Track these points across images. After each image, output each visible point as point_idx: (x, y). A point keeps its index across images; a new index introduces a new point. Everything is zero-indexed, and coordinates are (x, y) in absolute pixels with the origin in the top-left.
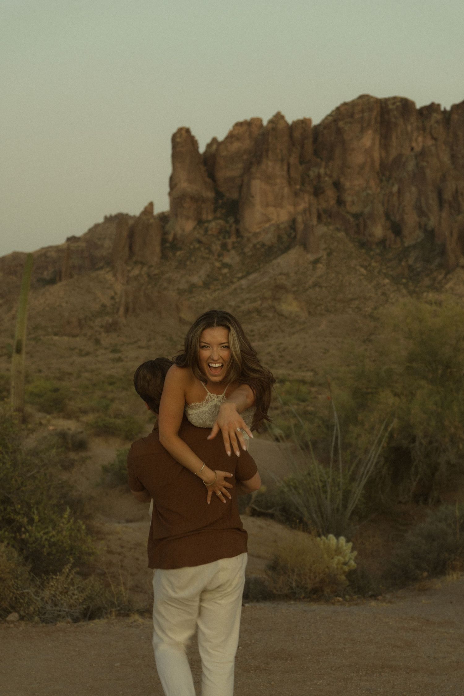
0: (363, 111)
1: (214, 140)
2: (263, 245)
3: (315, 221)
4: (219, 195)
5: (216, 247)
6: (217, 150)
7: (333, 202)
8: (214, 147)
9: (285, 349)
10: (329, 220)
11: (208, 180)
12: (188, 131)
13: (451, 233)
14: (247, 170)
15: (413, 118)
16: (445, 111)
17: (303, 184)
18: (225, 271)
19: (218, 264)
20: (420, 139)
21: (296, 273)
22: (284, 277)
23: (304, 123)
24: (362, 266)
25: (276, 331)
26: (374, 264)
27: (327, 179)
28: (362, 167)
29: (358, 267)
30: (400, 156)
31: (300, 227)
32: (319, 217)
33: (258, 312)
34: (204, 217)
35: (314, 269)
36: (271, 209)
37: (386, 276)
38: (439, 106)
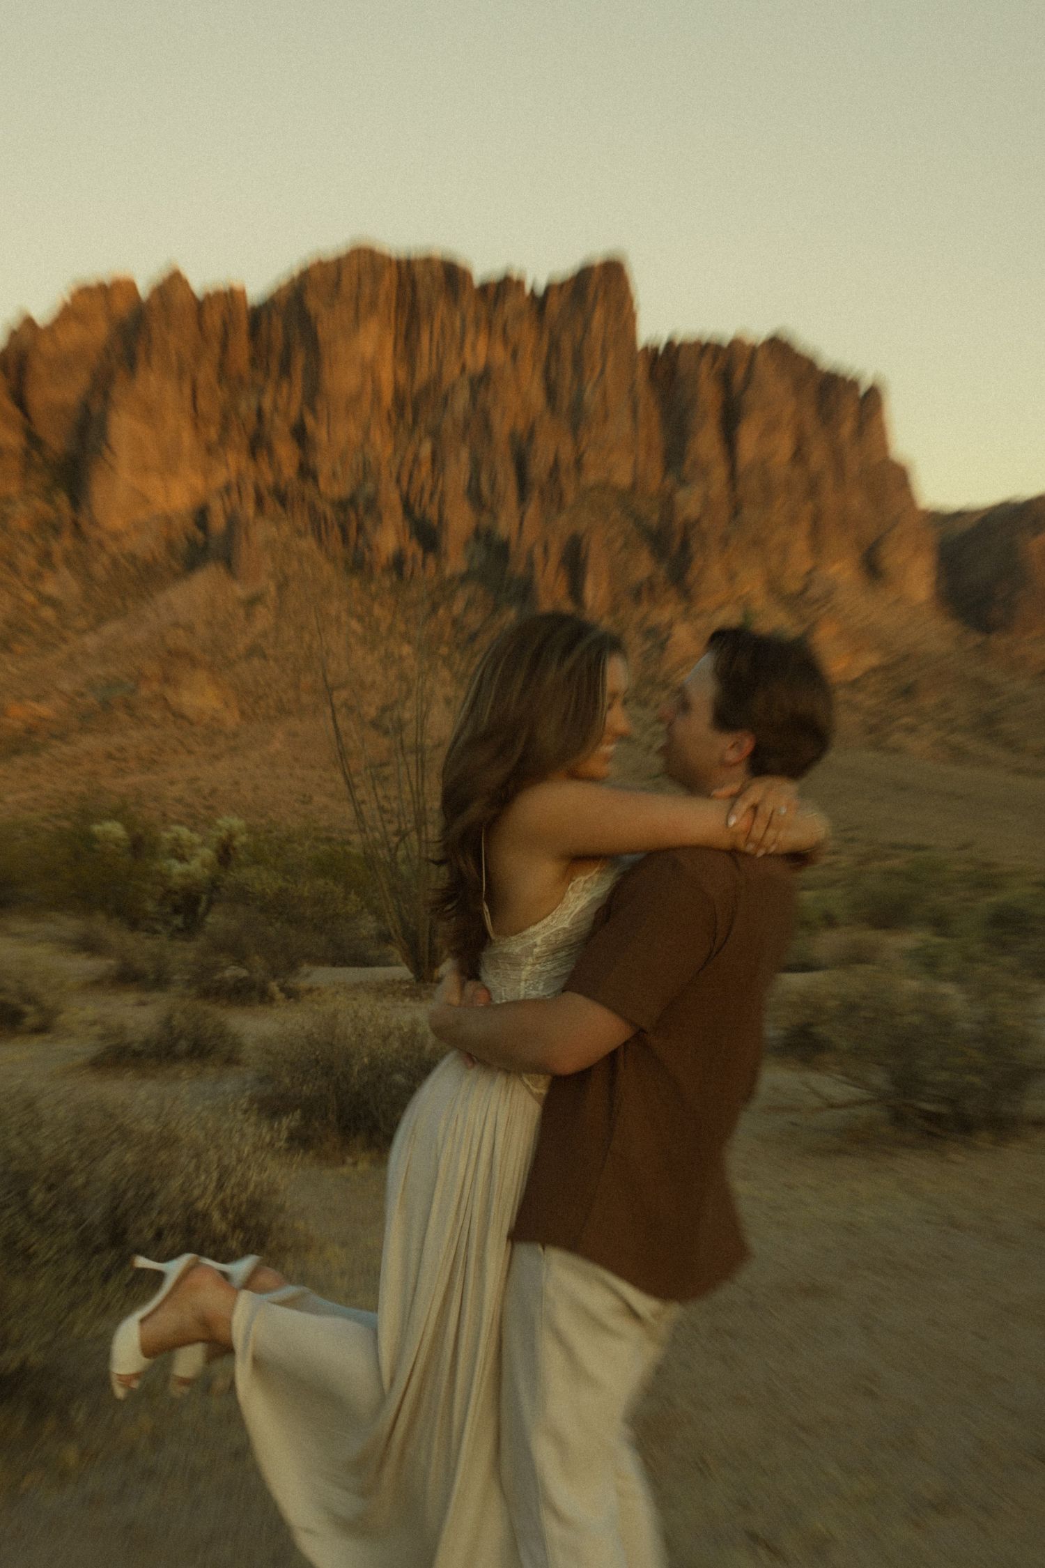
0: (359, 279)
1: (27, 321)
2: (133, 558)
3: (250, 509)
4: (33, 440)
5: (27, 560)
6: (35, 343)
7: (290, 472)
8: (27, 337)
10: (280, 510)
11: (11, 410)
13: (546, 550)
14: (103, 389)
16: (532, 295)
17: (225, 427)
18: (46, 612)
19: (29, 597)
21: (209, 624)
22: (181, 632)
23: (230, 298)
25: (175, 751)
26: (377, 610)
27: (278, 420)
29: (344, 617)
30: (437, 379)
31: (218, 522)
32: (259, 501)
35: (249, 616)
36: (152, 480)
37: (407, 638)
38: (520, 281)
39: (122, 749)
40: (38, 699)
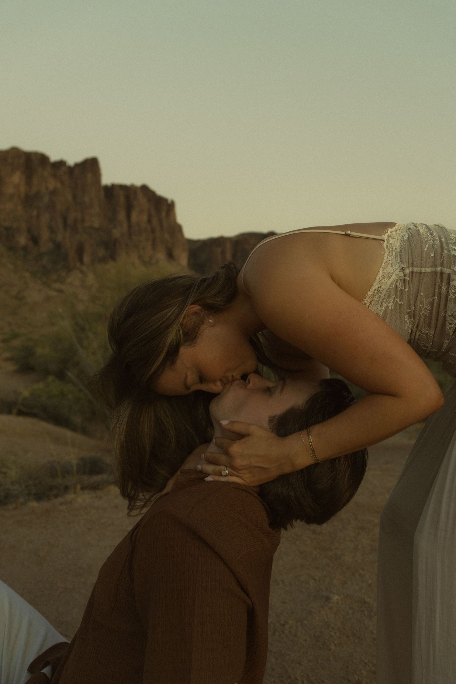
0: (13, 158)
13: (71, 247)
15: (48, 168)
16: (70, 167)
20: (52, 182)
24: (10, 263)
26: (18, 262)
29: (7, 264)
30: (39, 191)
37: (27, 270)
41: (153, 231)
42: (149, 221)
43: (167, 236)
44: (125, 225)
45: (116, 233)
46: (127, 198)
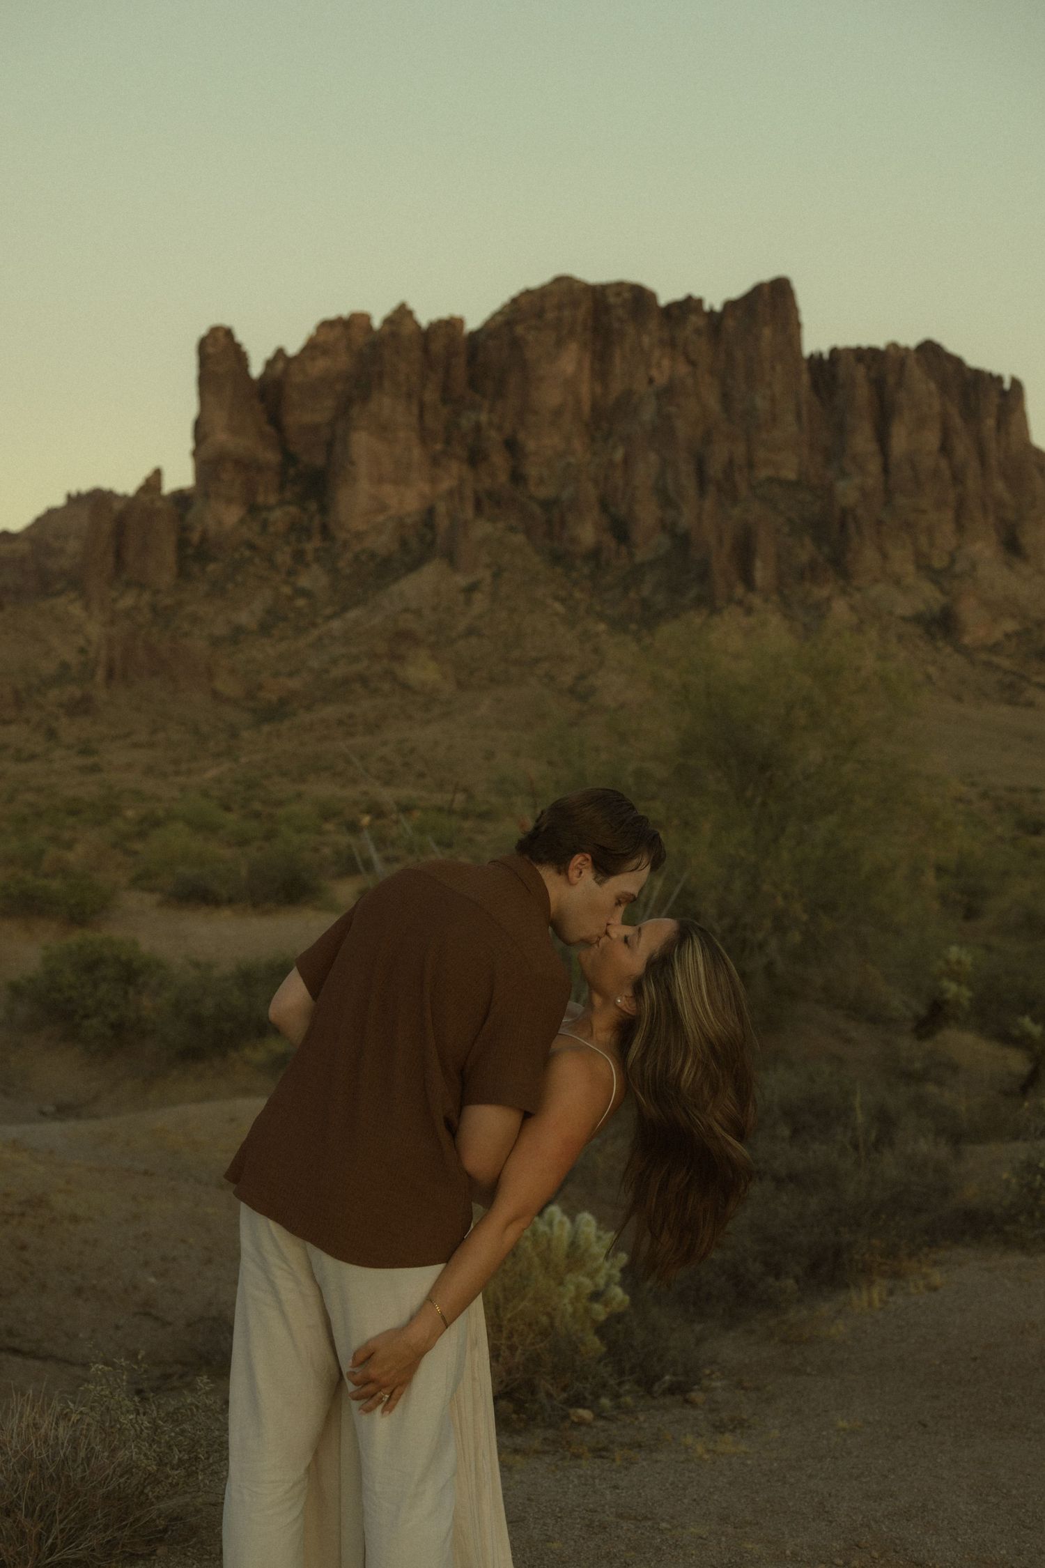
0: (560, 307)
1: (280, 353)
2: (373, 555)
3: (469, 512)
4: (289, 458)
5: (284, 557)
6: (286, 371)
7: (503, 478)
8: (280, 365)
9: (412, 751)
10: (496, 511)
11: (268, 429)
12: (228, 333)
13: (720, 541)
14: (343, 410)
15: (653, 324)
16: (712, 313)
17: (448, 442)
18: (301, 602)
19: (287, 590)
20: (666, 363)
21: (434, 609)
22: (411, 616)
23: (451, 326)
24: (556, 598)
25: (396, 717)
26: (578, 595)
27: (493, 434)
28: (558, 413)
29: (549, 601)
30: (629, 393)
31: (443, 523)
32: (478, 505)
33: (363, 680)
34: (260, 499)
35: (468, 602)
36: (388, 489)
37: (601, 617)
38: (700, 302)
39: (351, 716)
40: (291, 675)
41: (957, 478)
42: (945, 449)
43: (999, 486)
44: (874, 466)
45: (847, 492)
46: (878, 384)
